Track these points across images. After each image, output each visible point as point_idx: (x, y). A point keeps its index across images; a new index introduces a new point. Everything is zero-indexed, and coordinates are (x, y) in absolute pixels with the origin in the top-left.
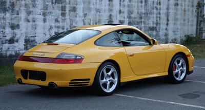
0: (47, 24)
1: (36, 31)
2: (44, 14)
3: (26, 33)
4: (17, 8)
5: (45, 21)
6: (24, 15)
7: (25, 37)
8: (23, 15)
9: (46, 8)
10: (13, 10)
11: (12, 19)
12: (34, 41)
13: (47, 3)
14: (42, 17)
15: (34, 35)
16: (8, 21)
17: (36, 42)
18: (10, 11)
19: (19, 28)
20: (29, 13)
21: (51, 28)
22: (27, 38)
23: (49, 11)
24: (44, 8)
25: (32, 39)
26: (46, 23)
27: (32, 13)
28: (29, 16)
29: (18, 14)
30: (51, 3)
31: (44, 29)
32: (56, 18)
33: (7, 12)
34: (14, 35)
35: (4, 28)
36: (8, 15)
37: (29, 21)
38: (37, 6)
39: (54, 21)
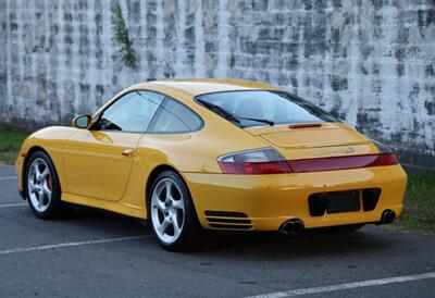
3: (361, 100)
5: (400, 70)
6: (357, 58)
7: (360, 109)
9: (403, 37)
11: (334, 67)
13: (407, 25)
14: (394, 61)
18: (332, 49)
19: (346, 88)
20: (366, 52)
23: (410, 45)
24: (400, 37)
26: (402, 77)
27: (372, 52)
28: (365, 58)
29: (345, 56)
30: (416, 24)
31: (399, 92)
32: (429, 63)
33: (326, 52)
35: (321, 86)
37: (365, 72)
38: (384, 34)
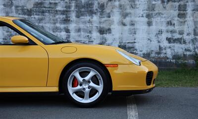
0: (154, 28)
1: (136, 36)
2: (148, 16)
4: (107, 10)
8: (116, 17)
10: (102, 13)
12: (134, 48)
15: (133, 41)
16: (95, 25)
17: (136, 50)
21: (160, 32)
22: (122, 44)
25: (130, 45)
34: (104, 40)
36: (95, 18)
39: (165, 24)
